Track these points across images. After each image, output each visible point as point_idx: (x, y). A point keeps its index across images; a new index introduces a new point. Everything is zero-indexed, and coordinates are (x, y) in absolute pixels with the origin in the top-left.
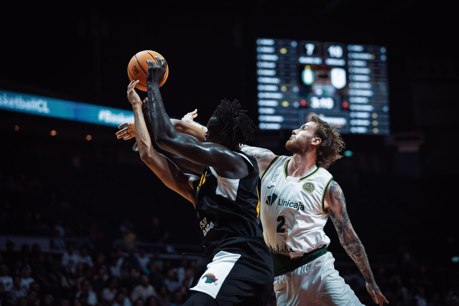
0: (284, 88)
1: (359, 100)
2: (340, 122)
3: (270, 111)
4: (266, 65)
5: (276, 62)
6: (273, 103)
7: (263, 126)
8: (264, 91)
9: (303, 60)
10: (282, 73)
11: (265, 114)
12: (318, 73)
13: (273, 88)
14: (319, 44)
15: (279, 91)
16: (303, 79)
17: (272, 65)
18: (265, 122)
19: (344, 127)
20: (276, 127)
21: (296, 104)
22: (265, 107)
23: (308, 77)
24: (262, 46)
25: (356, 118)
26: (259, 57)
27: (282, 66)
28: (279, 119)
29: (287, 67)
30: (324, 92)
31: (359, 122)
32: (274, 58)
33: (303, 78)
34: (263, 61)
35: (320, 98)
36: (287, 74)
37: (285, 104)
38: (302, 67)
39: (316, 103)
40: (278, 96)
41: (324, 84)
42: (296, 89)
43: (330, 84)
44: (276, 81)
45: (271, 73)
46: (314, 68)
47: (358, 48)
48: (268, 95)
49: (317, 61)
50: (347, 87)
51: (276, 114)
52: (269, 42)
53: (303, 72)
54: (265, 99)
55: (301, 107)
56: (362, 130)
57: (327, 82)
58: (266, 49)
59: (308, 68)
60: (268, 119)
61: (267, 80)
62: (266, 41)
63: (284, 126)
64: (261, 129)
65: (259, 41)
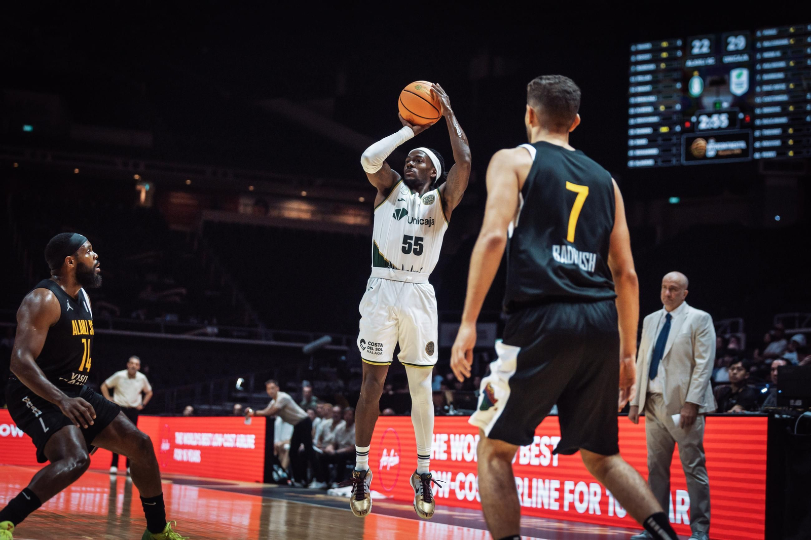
0: (662, 108)
1: (767, 110)
2: (737, 146)
3: (643, 142)
5: (653, 73)
6: (648, 131)
7: (631, 164)
8: (636, 116)
9: (690, 63)
10: (661, 87)
11: (635, 148)
12: (709, 79)
13: (649, 109)
15: (656, 112)
16: (690, 90)
17: (648, 78)
18: (635, 158)
19: (744, 152)
20: (650, 162)
21: (678, 128)
22: (636, 137)
23: (696, 86)
24: (637, 52)
25: (763, 138)
26: (632, 69)
27: (660, 77)
28: (654, 151)
31: (766, 144)
32: (651, 67)
34: (636, 74)
35: (710, 115)
37: (664, 130)
38: (689, 73)
39: (705, 123)
40: (654, 119)
41: (718, 94)
42: (678, 107)
43: (728, 91)
44: (652, 99)
45: (647, 88)
46: (704, 72)
47: (772, 32)
48: (640, 120)
49: (711, 61)
50: (751, 92)
51: (650, 145)
52: (647, 46)
53: (690, 81)
54: (636, 126)
55: (684, 131)
56: (770, 154)
57: (722, 88)
58: (640, 57)
59: (696, 73)
60: (639, 152)
61: (640, 100)
62: (641, 47)
63: (659, 160)
64: (631, 167)
65: (633, 48)
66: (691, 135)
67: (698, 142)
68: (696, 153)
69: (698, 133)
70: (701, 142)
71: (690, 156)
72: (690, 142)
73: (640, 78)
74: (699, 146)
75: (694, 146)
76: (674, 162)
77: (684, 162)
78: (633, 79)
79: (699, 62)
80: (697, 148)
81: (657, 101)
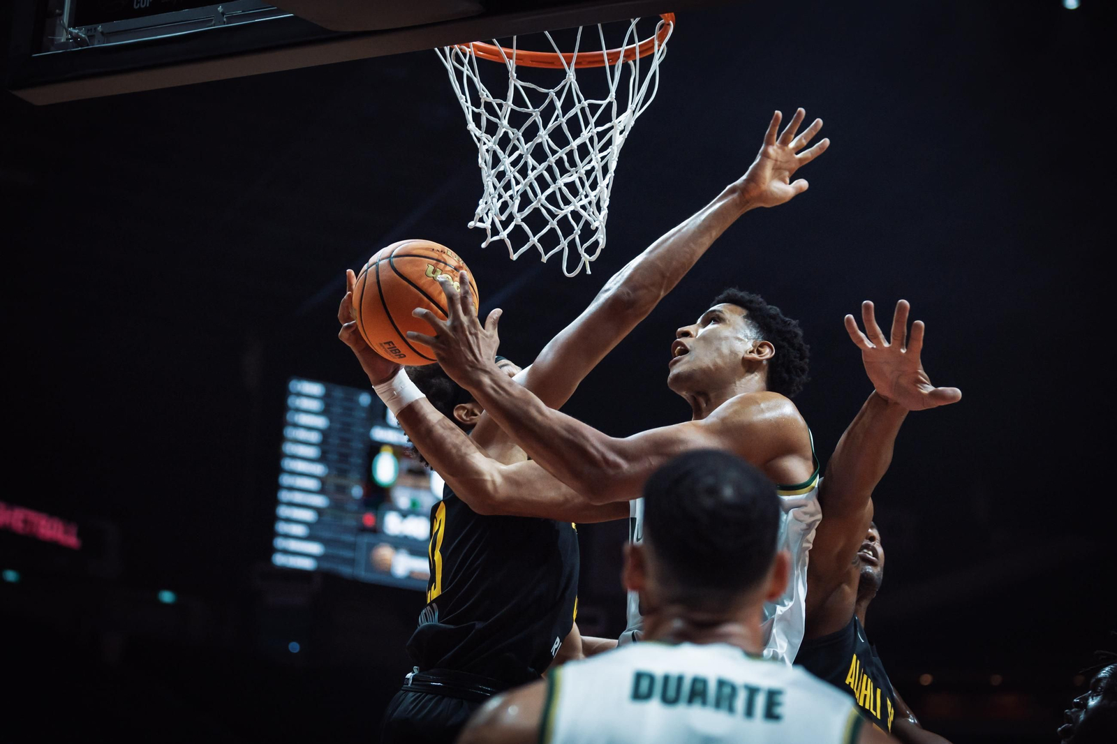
0: (332, 487)
3: (299, 530)
4: (302, 434)
5: (325, 433)
6: (308, 516)
7: (280, 560)
8: (291, 489)
9: (379, 434)
10: (334, 456)
11: (287, 536)
12: (407, 464)
13: (311, 484)
15: (321, 492)
16: (373, 472)
17: (314, 437)
18: (286, 552)
20: (306, 564)
22: (289, 520)
23: (385, 469)
24: (299, 395)
26: (291, 417)
27: (334, 441)
28: (315, 548)
29: (345, 442)
30: (414, 504)
32: (321, 422)
33: (376, 471)
34: (296, 426)
35: (404, 514)
36: (344, 457)
38: (375, 448)
39: (394, 525)
40: (319, 501)
41: (417, 487)
42: (357, 492)
44: (318, 469)
45: (311, 452)
46: (399, 452)
48: (298, 497)
51: (310, 538)
52: (315, 388)
53: (375, 459)
54: (291, 504)
55: (363, 529)
57: (423, 483)
58: (305, 403)
59: (387, 452)
60: (294, 545)
61: (300, 466)
62: (306, 387)
63: (324, 564)
64: (277, 566)
65: (294, 386)
66: (373, 537)
67: (383, 550)
68: (378, 566)
69: (382, 536)
70: (387, 551)
71: (370, 567)
72: (371, 547)
74: (383, 554)
76: (348, 570)
77: (361, 573)
78: (288, 433)
79: (391, 436)
80: (380, 557)
81: (328, 475)
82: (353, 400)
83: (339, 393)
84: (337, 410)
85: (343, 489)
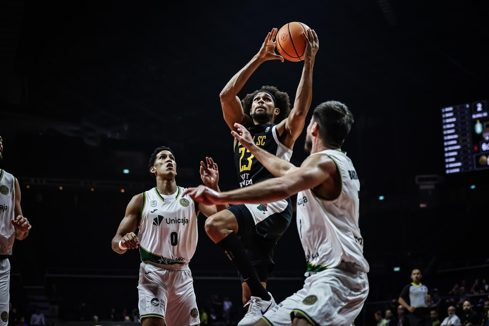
0: (462, 141)
3: (453, 159)
5: (456, 123)
6: (455, 153)
7: (448, 172)
8: (448, 146)
9: (474, 116)
10: (460, 130)
11: (449, 163)
12: (485, 124)
13: (455, 142)
14: (485, 102)
15: (458, 144)
17: (453, 125)
18: (449, 169)
20: (457, 170)
21: (470, 151)
22: (449, 157)
23: (479, 128)
24: (445, 113)
26: (444, 121)
27: (459, 124)
28: (459, 164)
29: (463, 123)
32: (454, 120)
33: (476, 130)
34: (446, 124)
35: (487, 142)
36: (464, 129)
38: (474, 122)
39: (485, 147)
40: (458, 147)
44: (456, 136)
45: (453, 131)
46: (482, 120)
48: (450, 148)
49: (485, 114)
51: (457, 161)
52: (451, 109)
53: (475, 125)
54: (448, 151)
55: (474, 152)
58: (447, 115)
59: (478, 122)
60: (451, 165)
61: (449, 137)
62: (447, 109)
63: (463, 169)
64: (448, 174)
65: (443, 111)
66: (478, 154)
67: (482, 158)
68: (482, 164)
69: (481, 153)
70: (484, 158)
71: (478, 165)
72: (478, 157)
73: (448, 126)
74: (483, 159)
75: (480, 160)
76: (470, 168)
77: (475, 168)
78: (444, 127)
79: (479, 115)
80: (482, 161)
81: (459, 137)
82: (464, 107)
83: (458, 107)
84: (459, 113)
85: (465, 141)
